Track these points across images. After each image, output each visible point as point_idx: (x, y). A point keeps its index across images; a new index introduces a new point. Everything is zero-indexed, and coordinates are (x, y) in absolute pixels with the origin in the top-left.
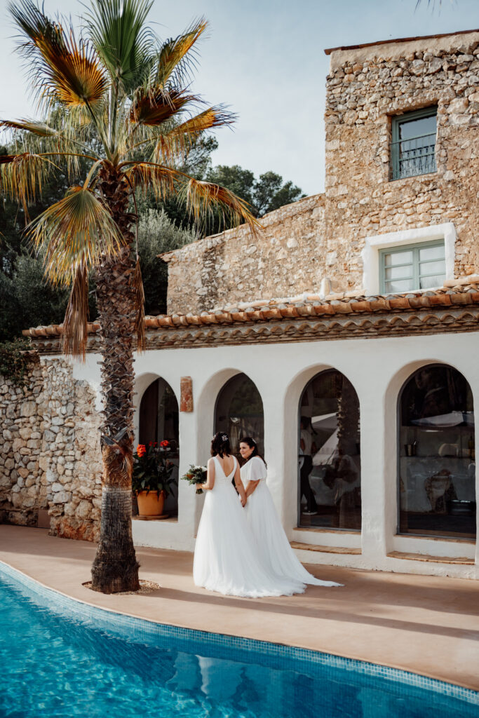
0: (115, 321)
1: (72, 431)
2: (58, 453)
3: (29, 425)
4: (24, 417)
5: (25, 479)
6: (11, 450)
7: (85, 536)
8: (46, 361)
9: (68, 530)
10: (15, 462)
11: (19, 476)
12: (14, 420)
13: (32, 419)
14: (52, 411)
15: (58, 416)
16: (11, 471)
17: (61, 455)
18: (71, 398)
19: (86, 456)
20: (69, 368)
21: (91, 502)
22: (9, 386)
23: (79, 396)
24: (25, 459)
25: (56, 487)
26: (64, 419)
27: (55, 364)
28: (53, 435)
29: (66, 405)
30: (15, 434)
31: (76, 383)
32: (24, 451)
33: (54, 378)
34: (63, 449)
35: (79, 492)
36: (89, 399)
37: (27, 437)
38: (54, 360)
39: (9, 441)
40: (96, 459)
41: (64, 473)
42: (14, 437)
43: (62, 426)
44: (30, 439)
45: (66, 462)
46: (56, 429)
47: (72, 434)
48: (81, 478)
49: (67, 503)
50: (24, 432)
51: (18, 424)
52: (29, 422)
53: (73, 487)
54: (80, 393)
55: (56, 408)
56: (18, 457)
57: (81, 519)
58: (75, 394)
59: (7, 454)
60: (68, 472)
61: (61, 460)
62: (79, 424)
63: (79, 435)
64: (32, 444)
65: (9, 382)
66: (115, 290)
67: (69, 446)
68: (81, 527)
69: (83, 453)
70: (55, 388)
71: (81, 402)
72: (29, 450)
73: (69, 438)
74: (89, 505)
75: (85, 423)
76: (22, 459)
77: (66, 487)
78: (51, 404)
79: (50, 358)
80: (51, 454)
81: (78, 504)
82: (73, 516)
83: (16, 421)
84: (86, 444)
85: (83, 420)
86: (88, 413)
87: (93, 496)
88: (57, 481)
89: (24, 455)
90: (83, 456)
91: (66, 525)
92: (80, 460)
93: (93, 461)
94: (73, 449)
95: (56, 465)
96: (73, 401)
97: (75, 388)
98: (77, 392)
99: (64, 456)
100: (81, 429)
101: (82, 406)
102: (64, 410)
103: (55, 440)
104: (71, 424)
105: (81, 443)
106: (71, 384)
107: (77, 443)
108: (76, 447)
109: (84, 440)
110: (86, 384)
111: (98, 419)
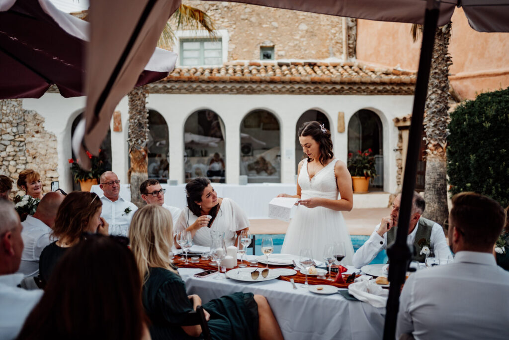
1: (22, 144)
2: (10, 158)
14: (3, 130)
15: (8, 133)
17: (13, 160)
18: (21, 122)
19: (37, 160)
20: (20, 102)
23: (28, 120)
26: (15, 136)
28: (3, 147)
29: (17, 126)
31: (25, 112)
33: (5, 108)
34: (14, 156)
36: (38, 123)
40: (46, 161)
43: (13, 140)
45: (17, 164)
46: (7, 143)
47: (23, 146)
54: (29, 118)
55: (6, 128)
58: (24, 119)
61: (13, 163)
62: (29, 139)
63: (29, 147)
67: (19, 154)
69: (35, 158)
70: (6, 115)
71: (31, 124)
73: (21, 148)
75: (34, 139)
78: (1, 126)
84: (37, 152)
85: (33, 136)
86: (37, 132)
90: (34, 160)
92: (32, 162)
93: (44, 163)
94: (24, 156)
95: (7, 167)
96: (23, 124)
97: (24, 115)
98: (26, 118)
99: (16, 161)
100: (31, 142)
101: (31, 127)
102: (15, 130)
103: (5, 150)
104: (22, 139)
105: (32, 152)
106: (21, 113)
107: (28, 151)
108: (27, 154)
109: (35, 149)
110: (34, 113)
111: (48, 136)
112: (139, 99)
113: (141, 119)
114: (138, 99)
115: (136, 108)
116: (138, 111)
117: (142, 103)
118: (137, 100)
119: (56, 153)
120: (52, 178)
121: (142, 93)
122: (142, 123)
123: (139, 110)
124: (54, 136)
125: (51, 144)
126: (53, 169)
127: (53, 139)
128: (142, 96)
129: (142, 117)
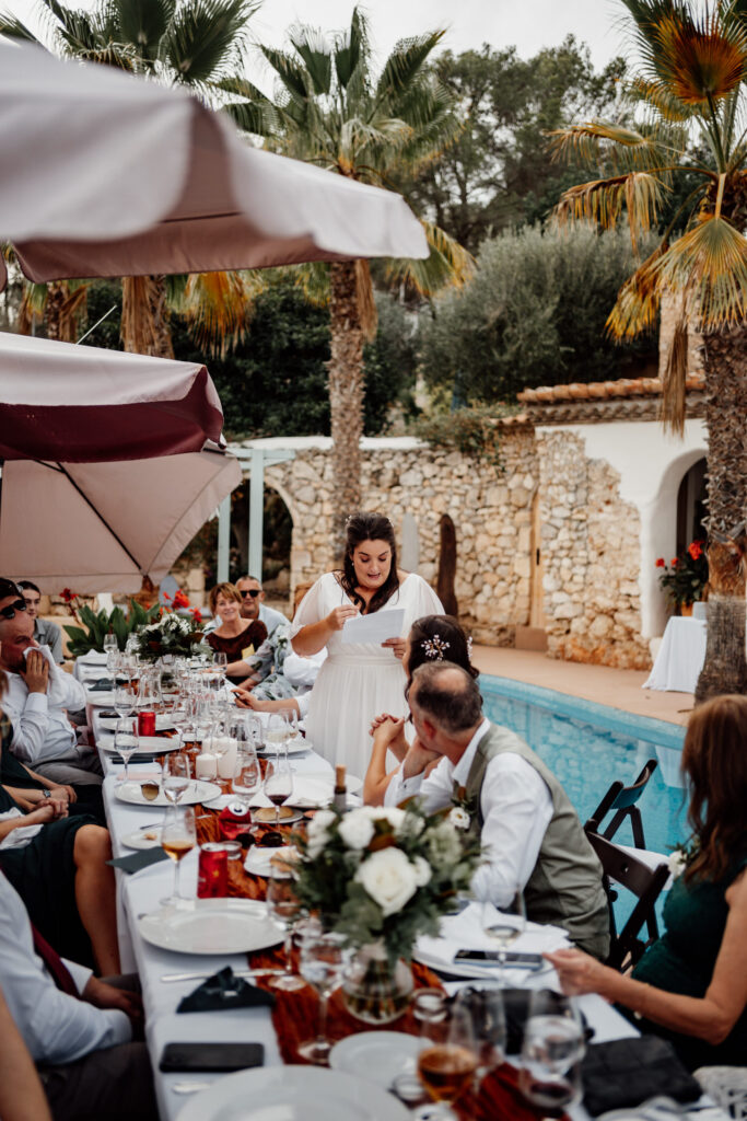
0: (731, 385)
1: (582, 526)
2: (564, 553)
3: (498, 517)
4: (491, 506)
5: (494, 587)
6: (473, 549)
7: (604, 660)
8: (545, 434)
9: (578, 653)
10: (479, 564)
11: (484, 583)
12: (477, 510)
13: (503, 510)
14: (553, 499)
15: (561, 505)
16: (474, 576)
17: (567, 556)
18: (582, 483)
19: (606, 558)
20: (581, 444)
21: (612, 617)
22: (470, 467)
23: (594, 479)
24: (494, 561)
25: (558, 597)
26: (572, 509)
27: (558, 438)
28: (553, 530)
29: (575, 491)
30: (480, 528)
31: (589, 462)
32: (491, 551)
33: (557, 456)
34: (570, 549)
35: (594, 604)
36: (610, 483)
37: (496, 532)
38: (556, 433)
39: (470, 537)
40: (620, 562)
41: (571, 579)
42: (477, 533)
43: (568, 519)
44: (499, 535)
45: (574, 565)
46: (559, 523)
47: (583, 530)
48: (598, 585)
49: (576, 617)
50: (492, 526)
51: (483, 515)
52: (498, 513)
53: (586, 596)
54: (595, 474)
55: (558, 495)
56: (483, 558)
57: (598, 638)
58: (587, 477)
59: (467, 554)
60: (578, 579)
61: (566, 562)
62: (594, 516)
63: (593, 531)
64: (502, 542)
65: (470, 461)
66: (731, 346)
67: (577, 545)
68: (597, 649)
69: (601, 554)
70: (558, 469)
71: (598, 487)
72: (498, 550)
73: (580, 534)
74: (610, 621)
75: (601, 516)
76: (488, 561)
77: (575, 597)
78: (552, 491)
79: (550, 429)
80: (550, 555)
81: (592, 620)
82: (585, 635)
83: (481, 512)
84: (605, 543)
85: (600, 510)
86: (608, 502)
87: (616, 610)
88: (561, 590)
89: (492, 556)
90: (600, 559)
91: (574, 646)
92: (596, 563)
93: (616, 565)
94: (585, 549)
95: (559, 569)
96: (585, 485)
97: (588, 470)
98: (590, 474)
99: (572, 558)
100: (597, 523)
101: (599, 493)
102: (571, 498)
103: (556, 536)
104: (582, 516)
105: (598, 541)
106: (582, 464)
107: (592, 540)
108: (590, 546)
109: (603, 537)
110: (604, 464)
111: (625, 510)
112: (727, 429)
113: (730, 473)
114: (723, 428)
115: (720, 449)
116: (723, 456)
117: (734, 437)
118: (721, 432)
119: (637, 545)
120: (629, 595)
121: (734, 413)
122: (734, 482)
123: (725, 453)
124: (636, 511)
125: (630, 527)
126: (631, 577)
127: (633, 516)
128: (733, 421)
129: (734, 469)
